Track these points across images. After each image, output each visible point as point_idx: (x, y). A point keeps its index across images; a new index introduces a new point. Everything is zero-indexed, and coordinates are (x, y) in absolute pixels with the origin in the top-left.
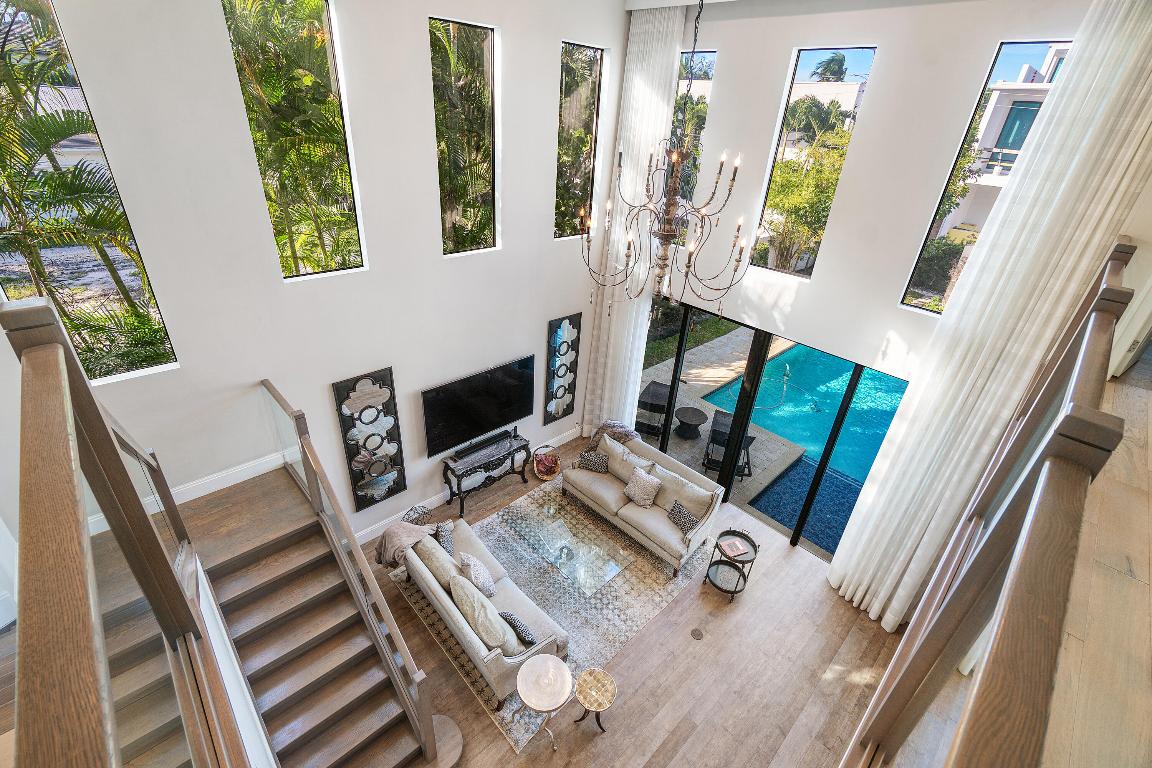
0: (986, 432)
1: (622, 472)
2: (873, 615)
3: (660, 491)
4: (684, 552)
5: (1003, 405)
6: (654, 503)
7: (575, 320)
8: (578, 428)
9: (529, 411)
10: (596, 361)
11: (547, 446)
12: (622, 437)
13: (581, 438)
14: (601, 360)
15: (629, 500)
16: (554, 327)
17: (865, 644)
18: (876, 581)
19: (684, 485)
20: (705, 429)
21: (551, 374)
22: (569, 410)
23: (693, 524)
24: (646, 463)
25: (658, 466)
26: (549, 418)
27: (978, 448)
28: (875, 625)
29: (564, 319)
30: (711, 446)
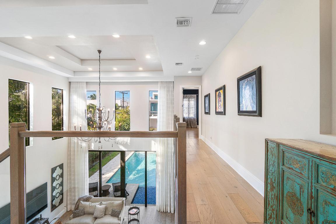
0: (171, 155)
1: (91, 210)
2: (169, 212)
3: (106, 209)
4: (120, 222)
5: (172, 149)
6: (105, 215)
7: (61, 166)
8: (65, 208)
9: (46, 206)
10: (70, 179)
11: (55, 219)
12: (87, 199)
13: (67, 211)
14: (73, 178)
15: (96, 218)
16: (53, 170)
17: (170, 219)
18: (166, 202)
19: (113, 203)
20: (111, 190)
21: (53, 189)
22: (61, 201)
23: (120, 213)
24: (98, 203)
25: (103, 202)
26: (54, 207)
27: (171, 159)
28: (170, 214)
29: (57, 167)
30: (115, 193)
